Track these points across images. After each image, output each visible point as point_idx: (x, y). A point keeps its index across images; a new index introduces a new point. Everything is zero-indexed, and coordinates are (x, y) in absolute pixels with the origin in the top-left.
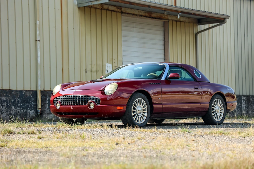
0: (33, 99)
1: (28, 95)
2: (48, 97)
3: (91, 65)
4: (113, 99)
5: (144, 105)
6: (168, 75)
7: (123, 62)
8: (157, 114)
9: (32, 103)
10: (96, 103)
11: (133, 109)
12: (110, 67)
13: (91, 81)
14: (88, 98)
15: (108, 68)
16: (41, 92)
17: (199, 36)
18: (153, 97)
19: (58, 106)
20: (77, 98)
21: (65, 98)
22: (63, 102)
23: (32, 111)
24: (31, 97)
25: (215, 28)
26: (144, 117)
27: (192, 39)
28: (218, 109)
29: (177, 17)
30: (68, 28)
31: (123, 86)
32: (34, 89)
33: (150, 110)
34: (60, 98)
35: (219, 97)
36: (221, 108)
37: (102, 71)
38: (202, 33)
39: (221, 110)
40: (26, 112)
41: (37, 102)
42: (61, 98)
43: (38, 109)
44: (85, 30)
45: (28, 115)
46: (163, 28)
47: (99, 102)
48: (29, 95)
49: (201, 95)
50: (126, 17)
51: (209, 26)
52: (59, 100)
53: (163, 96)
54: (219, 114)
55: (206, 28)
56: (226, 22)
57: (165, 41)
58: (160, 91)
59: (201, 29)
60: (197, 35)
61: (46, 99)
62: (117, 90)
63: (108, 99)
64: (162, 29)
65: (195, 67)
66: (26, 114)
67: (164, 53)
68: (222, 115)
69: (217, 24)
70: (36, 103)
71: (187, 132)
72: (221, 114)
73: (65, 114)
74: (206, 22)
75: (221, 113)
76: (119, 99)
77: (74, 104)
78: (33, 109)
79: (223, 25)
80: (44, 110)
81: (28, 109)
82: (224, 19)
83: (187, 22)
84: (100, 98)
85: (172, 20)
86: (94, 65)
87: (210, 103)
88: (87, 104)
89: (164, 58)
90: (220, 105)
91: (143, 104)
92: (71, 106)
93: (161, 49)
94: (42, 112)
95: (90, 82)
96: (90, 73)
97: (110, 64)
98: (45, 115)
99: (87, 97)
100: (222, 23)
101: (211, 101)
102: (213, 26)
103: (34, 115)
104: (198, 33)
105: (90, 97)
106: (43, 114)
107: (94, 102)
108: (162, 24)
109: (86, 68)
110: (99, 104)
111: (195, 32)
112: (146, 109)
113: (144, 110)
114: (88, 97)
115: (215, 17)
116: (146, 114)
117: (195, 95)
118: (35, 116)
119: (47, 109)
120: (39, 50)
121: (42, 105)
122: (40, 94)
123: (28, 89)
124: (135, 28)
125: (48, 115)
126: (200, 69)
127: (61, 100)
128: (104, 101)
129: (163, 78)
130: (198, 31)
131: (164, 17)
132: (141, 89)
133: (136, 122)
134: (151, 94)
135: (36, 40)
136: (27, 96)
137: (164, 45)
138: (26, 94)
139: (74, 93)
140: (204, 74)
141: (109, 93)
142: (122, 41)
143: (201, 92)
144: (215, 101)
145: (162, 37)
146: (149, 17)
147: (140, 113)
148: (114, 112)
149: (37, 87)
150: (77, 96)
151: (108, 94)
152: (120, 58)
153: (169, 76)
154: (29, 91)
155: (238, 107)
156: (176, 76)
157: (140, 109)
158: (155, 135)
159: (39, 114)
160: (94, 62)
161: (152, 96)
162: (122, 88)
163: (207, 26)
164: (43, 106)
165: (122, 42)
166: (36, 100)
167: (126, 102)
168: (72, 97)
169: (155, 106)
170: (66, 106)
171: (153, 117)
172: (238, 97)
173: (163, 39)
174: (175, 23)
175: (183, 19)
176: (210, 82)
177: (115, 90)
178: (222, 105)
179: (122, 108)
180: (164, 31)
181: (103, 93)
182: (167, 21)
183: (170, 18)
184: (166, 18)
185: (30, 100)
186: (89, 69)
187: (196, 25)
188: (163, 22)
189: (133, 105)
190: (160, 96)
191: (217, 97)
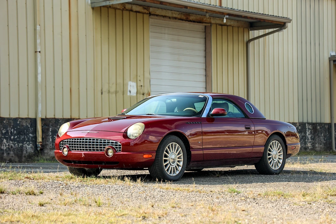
0: (31, 130)
1: (24, 124)
2: (52, 127)
3: (109, 83)
4: (139, 144)
5: (179, 152)
6: (210, 110)
7: (151, 80)
8: (196, 163)
9: (30, 135)
10: (116, 149)
11: (164, 157)
12: (133, 86)
13: (109, 118)
14: (105, 142)
15: (132, 88)
16: (42, 120)
17: (251, 44)
18: (191, 140)
19: (66, 152)
20: (90, 142)
21: (75, 142)
22: (72, 147)
23: (30, 145)
24: (29, 127)
25: (272, 34)
26: (178, 167)
27: (242, 48)
28: (275, 154)
29: (223, 21)
30: (78, 34)
31: (152, 127)
32: (32, 116)
33: (187, 157)
34: (68, 142)
35: (277, 139)
36: (279, 153)
37: (123, 91)
38: (255, 41)
39: (279, 155)
40: (22, 147)
41: (37, 133)
42: (70, 142)
43: (38, 142)
44: (101, 37)
45: (25, 151)
46: (205, 35)
47: (120, 148)
48: (26, 125)
49: (253, 135)
50: (156, 20)
51: (264, 32)
52: (67, 144)
53: (204, 137)
54: (277, 161)
55: (260, 35)
56: (287, 27)
57: (206, 51)
58: (201, 131)
59: (254, 36)
60: (249, 44)
61: (48, 130)
62: (144, 133)
63: (132, 143)
64: (203, 35)
65: (246, 98)
66: (22, 149)
67: (205, 68)
68: (281, 161)
69: (275, 29)
70: (35, 135)
71: (236, 193)
72: (279, 160)
73: (75, 162)
74: (261, 26)
75: (279, 158)
76: (146, 143)
77: (87, 150)
78: (31, 142)
79: (283, 31)
80: (46, 145)
81: (24, 142)
82: (285, 23)
83: (235, 27)
84: (120, 143)
85: (216, 24)
86: (113, 84)
87: (265, 146)
88: (104, 150)
89: (205, 74)
90: (279, 149)
91: (177, 150)
92: (83, 153)
93: (201, 63)
94: (43, 147)
95: (107, 120)
96: (107, 94)
97: (135, 82)
98: (46, 151)
99: (104, 140)
100: (281, 29)
101: (267, 143)
102: (269, 32)
103: (32, 150)
104: (250, 41)
105: (107, 141)
106: (44, 149)
107: (113, 148)
108: (202, 29)
109: (102, 88)
110: (120, 150)
111: (246, 39)
112: (182, 157)
113: (178, 158)
114: (106, 140)
115: (272, 21)
116: (181, 164)
117: (246, 135)
118: (33, 152)
119: (49, 142)
120: (40, 65)
121: (44, 137)
122: (41, 123)
123: (24, 116)
124: (166, 35)
125: (51, 151)
126: (252, 101)
127: (70, 144)
128: (126, 146)
129: (204, 115)
130: (250, 38)
131: (206, 20)
132: (175, 130)
133: (169, 173)
134: (188, 136)
135: (36, 51)
136: (23, 126)
137: (205, 57)
138: (22, 123)
139: (87, 135)
140: (257, 107)
141: (133, 135)
142: (150, 51)
143: (253, 131)
144: (271, 143)
145: (202, 47)
146: (186, 21)
147: (174, 162)
148: (139, 161)
149: (36, 113)
150: (90, 140)
151: (131, 137)
152: (147, 75)
153: (212, 112)
154: (26, 118)
155: (301, 139)
156: (221, 112)
157: (173, 157)
158: (194, 199)
159: (39, 149)
160: (113, 80)
161: (190, 138)
162: (150, 129)
163: (262, 32)
164: (44, 139)
165: (150, 53)
166: (35, 131)
167: (155, 147)
168: (84, 141)
169: (193, 152)
170: (76, 152)
171: (190, 167)
172: (301, 126)
173: (205, 49)
174: (219, 27)
175: (231, 23)
176: (265, 119)
177: (141, 132)
178: (281, 148)
179: (150, 156)
180: (205, 38)
181: (125, 136)
182: (209, 25)
183: (213, 21)
184: (208, 22)
185: (27, 131)
186: (105, 89)
187: (248, 30)
188: (204, 27)
189: (165, 152)
190: (201, 137)
191: (275, 139)
